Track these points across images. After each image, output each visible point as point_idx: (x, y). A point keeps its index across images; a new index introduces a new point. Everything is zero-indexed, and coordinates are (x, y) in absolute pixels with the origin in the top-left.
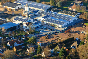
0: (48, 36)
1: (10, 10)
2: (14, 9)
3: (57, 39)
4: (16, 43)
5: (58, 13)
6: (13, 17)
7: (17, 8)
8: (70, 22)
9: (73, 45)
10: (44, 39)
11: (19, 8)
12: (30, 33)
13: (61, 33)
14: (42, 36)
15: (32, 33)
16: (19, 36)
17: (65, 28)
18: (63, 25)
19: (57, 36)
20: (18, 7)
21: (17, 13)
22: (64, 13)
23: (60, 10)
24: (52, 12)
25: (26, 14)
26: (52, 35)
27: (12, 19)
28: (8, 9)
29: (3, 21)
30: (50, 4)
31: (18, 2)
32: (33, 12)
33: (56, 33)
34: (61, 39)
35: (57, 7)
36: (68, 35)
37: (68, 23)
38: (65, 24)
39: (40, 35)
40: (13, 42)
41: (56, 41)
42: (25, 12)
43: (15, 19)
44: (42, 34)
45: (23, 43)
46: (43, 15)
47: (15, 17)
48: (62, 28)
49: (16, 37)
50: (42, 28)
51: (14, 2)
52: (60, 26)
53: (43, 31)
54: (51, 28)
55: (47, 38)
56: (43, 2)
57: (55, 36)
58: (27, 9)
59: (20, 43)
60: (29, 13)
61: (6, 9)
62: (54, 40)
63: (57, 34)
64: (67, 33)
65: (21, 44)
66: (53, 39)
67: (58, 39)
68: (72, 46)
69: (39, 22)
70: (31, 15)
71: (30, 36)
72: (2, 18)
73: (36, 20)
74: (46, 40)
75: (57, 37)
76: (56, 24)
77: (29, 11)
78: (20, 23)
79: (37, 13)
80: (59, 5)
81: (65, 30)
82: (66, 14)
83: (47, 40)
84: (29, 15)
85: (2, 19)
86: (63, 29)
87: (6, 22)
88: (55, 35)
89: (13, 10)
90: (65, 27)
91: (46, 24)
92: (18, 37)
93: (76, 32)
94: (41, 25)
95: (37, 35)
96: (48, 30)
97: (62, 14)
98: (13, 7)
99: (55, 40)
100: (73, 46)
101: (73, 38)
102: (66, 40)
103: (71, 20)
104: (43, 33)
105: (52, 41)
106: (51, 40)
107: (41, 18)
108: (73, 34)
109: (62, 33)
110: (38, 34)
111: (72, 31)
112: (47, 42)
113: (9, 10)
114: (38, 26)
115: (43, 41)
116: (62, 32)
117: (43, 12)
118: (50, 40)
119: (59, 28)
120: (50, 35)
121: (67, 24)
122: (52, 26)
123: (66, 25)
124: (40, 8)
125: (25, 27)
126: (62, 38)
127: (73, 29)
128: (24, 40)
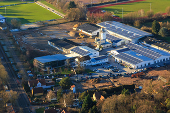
3: (110, 85)
6: (72, 47)
7: (95, 33)
8: (156, 61)
10: (91, 83)
13: (126, 77)
14: (92, 78)
20: (98, 33)
23: (157, 40)
24: (145, 43)
26: (109, 78)
28: (80, 34)
34: (116, 86)
39: (90, 76)
46: (124, 47)
53: (100, 72)
55: (96, 81)
57: (112, 80)
60: (102, 43)
63: (117, 78)
64: (136, 78)
65: (49, 86)
66: (104, 84)
67: (113, 85)
70: (106, 45)
75: (115, 82)
80: (162, 34)
83: (94, 85)
84: (102, 46)
88: (114, 78)
95: (86, 77)
97: (157, 47)
98: (89, 32)
99: (106, 86)
103: (159, 59)
105: (100, 87)
115: (87, 86)
119: (131, 69)
120: (106, 78)
122: (122, 65)
123: (147, 65)
126: (120, 84)
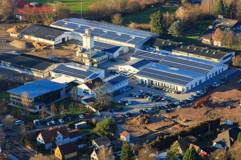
0: (150, 117)
1: (42, 47)
2: (52, 43)
3: (173, 125)
4: (60, 135)
5: (174, 53)
6: (50, 65)
7: (59, 39)
8: (208, 76)
9: (217, 140)
10: (138, 123)
11: (66, 40)
12: (97, 109)
13: (185, 107)
14: (130, 115)
15: (104, 109)
16: (68, 116)
17: (195, 94)
18: (187, 85)
19: (174, 115)
20: (63, 39)
21: (61, 53)
22: (189, 52)
23: (177, 43)
24: (157, 49)
25: (85, 55)
26: (158, 112)
27: (47, 70)
28: (34, 44)
29: (24, 75)
30: (149, 30)
31: (62, 24)
32: (105, 50)
33: (169, 108)
34: (185, 124)
35: (170, 37)
36: (202, 113)
37: (203, 79)
38: (195, 81)
39: (126, 113)
40: (54, 133)
41: (170, 129)
42: (84, 51)
43: (55, 71)
44: (131, 112)
45: (81, 137)
46: (132, 58)
47: (56, 66)
48: (186, 93)
49: (60, 121)
50: (131, 96)
51: (52, 26)
52: (180, 88)
53: (133, 103)
54: (157, 94)
55: (144, 120)
56: (132, 25)
57: (167, 116)
58: (87, 43)
59: (72, 135)
60: (93, 55)
61: (29, 45)
62: (164, 127)
63: (173, 111)
64: (201, 107)
65: (74, 139)
66: (162, 124)
67: (176, 123)
68: (215, 144)
69: (123, 77)
70: (100, 58)
71: (98, 116)
72: (20, 68)
73: (113, 73)
74: (144, 126)
75: (174, 117)
76: (168, 84)
77: (92, 49)
78: (68, 82)
79: (116, 54)
80: (175, 32)
81: (196, 98)
82: (196, 57)
83: (146, 128)
84: (95, 60)
85: (20, 72)
86: (188, 97)
87: (32, 78)
88: (168, 112)
89: (48, 47)
90: (193, 90)
91: (143, 83)
92: (65, 119)
93: (224, 105)
94: (127, 87)
95: (119, 114)
96: (147, 99)
97: (185, 54)
98: (49, 39)
99: (168, 127)
100: (218, 143)
101: (219, 120)
102: (198, 127)
103: (211, 73)
104: (133, 109)
105: (159, 129)
106: (157, 127)
107: (127, 68)
108: (218, 110)
109: (187, 107)
110: (122, 110)
111: (214, 101)
112: (146, 131)
113: (38, 47)
114: (119, 90)
115: (135, 129)
116: (185, 104)
117: (131, 50)
118: (153, 127)
119: (179, 93)
120: (153, 114)
121: (200, 81)
122: (157, 89)
123: (198, 84)
124: (124, 41)
125: (85, 92)
126: (188, 121)
127: (216, 97)
128: (81, 129)
